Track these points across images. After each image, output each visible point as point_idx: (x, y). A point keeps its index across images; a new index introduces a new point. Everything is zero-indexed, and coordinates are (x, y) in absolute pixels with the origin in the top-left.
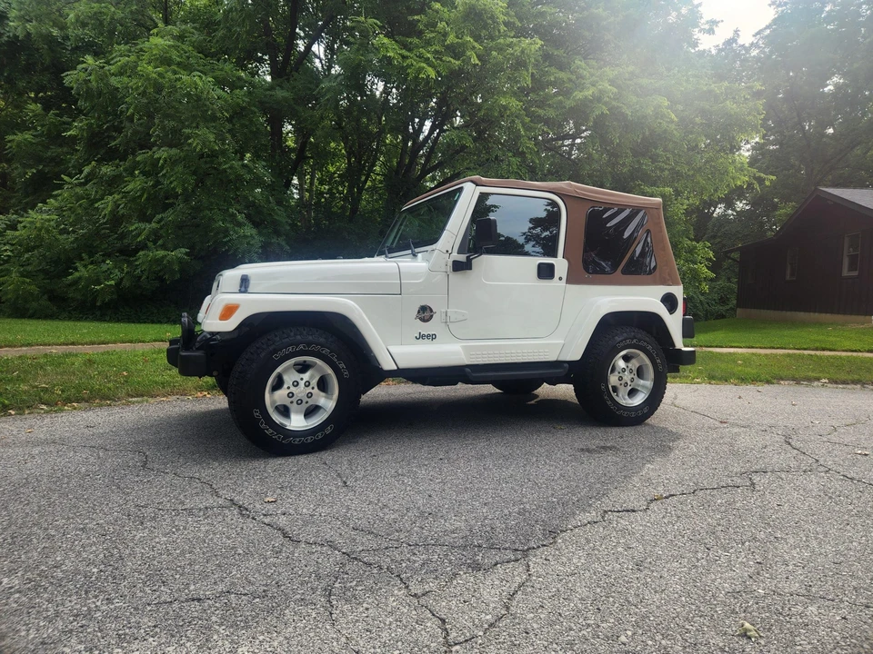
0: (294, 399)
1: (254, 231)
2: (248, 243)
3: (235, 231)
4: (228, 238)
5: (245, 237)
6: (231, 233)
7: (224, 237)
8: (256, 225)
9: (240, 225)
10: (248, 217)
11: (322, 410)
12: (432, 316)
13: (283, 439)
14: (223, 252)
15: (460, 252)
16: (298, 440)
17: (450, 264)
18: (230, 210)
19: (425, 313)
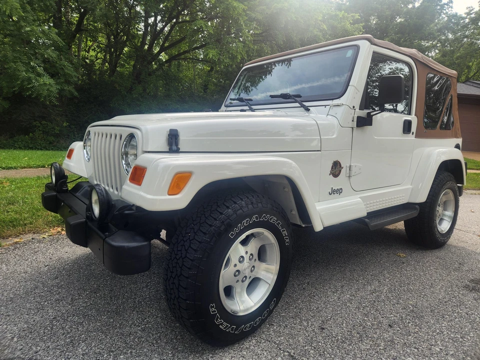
0: (240, 277)
1: (52, 81)
2: (48, 90)
3: (36, 80)
4: (31, 86)
5: (45, 84)
6: (34, 81)
7: (29, 84)
8: (52, 76)
9: (39, 75)
10: (45, 69)
11: (261, 283)
12: (340, 171)
13: (236, 329)
14: (27, 96)
15: (361, 109)
16: (248, 325)
17: (355, 120)
18: (32, 63)
19: (336, 169)
